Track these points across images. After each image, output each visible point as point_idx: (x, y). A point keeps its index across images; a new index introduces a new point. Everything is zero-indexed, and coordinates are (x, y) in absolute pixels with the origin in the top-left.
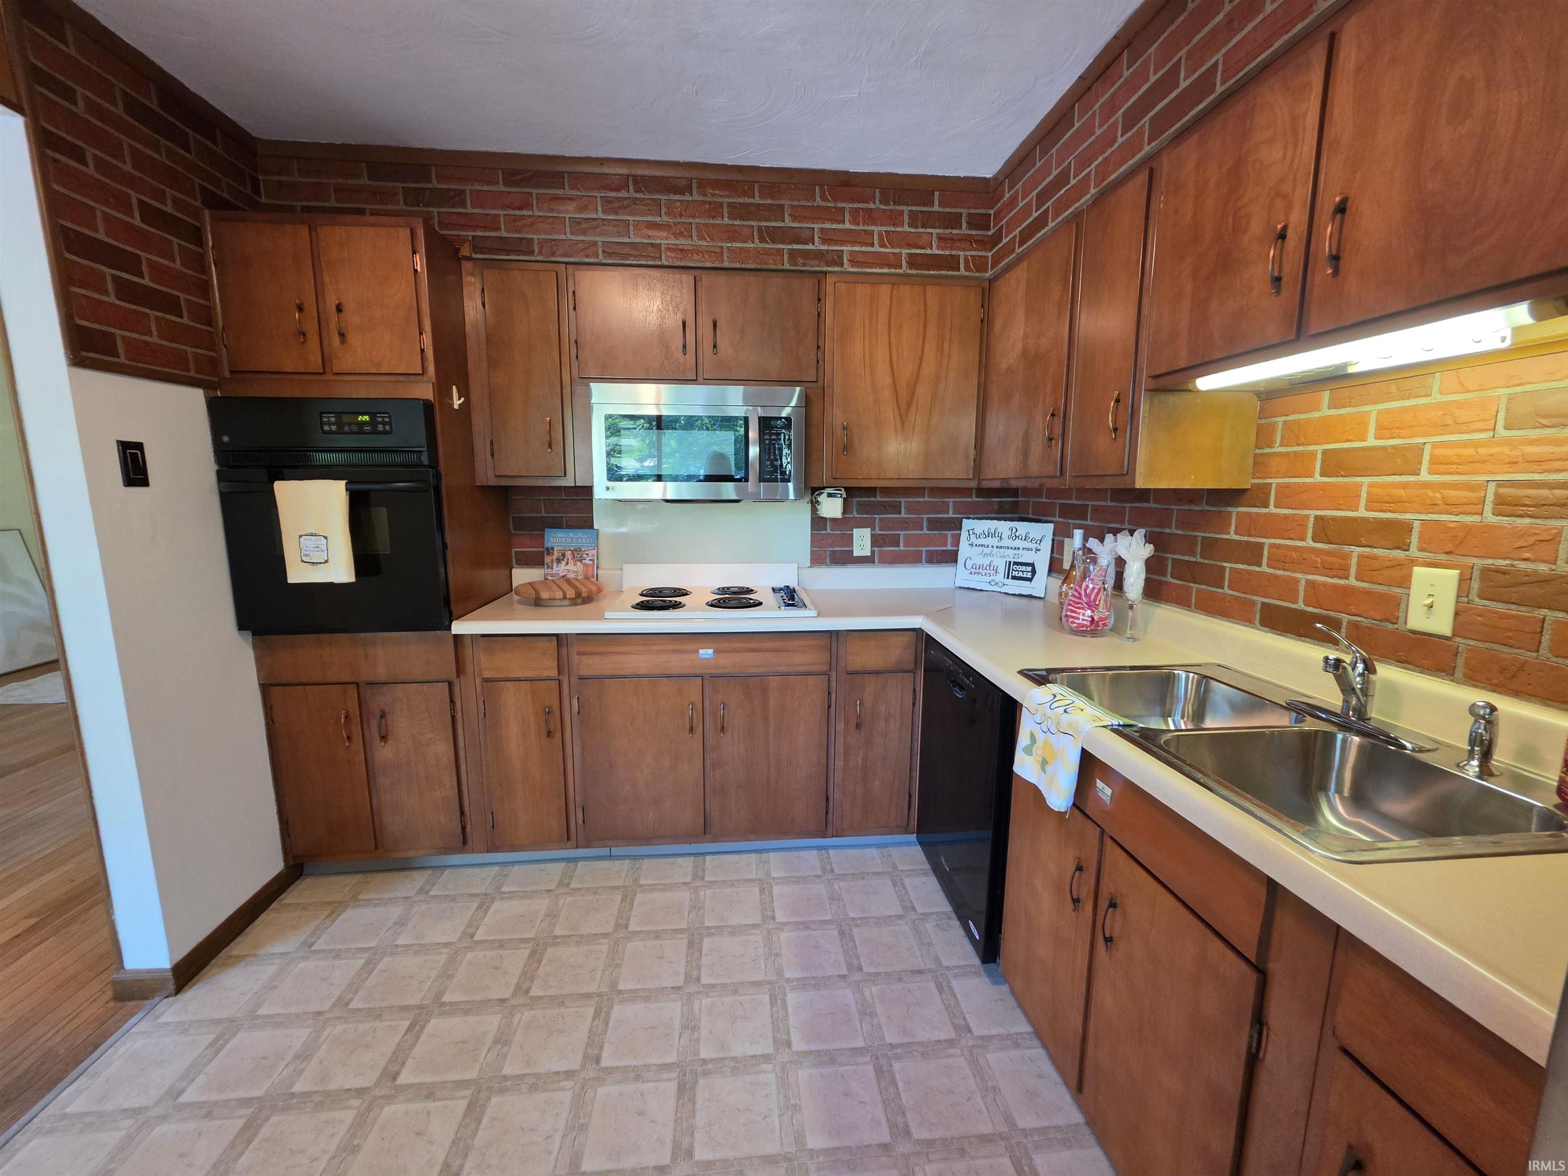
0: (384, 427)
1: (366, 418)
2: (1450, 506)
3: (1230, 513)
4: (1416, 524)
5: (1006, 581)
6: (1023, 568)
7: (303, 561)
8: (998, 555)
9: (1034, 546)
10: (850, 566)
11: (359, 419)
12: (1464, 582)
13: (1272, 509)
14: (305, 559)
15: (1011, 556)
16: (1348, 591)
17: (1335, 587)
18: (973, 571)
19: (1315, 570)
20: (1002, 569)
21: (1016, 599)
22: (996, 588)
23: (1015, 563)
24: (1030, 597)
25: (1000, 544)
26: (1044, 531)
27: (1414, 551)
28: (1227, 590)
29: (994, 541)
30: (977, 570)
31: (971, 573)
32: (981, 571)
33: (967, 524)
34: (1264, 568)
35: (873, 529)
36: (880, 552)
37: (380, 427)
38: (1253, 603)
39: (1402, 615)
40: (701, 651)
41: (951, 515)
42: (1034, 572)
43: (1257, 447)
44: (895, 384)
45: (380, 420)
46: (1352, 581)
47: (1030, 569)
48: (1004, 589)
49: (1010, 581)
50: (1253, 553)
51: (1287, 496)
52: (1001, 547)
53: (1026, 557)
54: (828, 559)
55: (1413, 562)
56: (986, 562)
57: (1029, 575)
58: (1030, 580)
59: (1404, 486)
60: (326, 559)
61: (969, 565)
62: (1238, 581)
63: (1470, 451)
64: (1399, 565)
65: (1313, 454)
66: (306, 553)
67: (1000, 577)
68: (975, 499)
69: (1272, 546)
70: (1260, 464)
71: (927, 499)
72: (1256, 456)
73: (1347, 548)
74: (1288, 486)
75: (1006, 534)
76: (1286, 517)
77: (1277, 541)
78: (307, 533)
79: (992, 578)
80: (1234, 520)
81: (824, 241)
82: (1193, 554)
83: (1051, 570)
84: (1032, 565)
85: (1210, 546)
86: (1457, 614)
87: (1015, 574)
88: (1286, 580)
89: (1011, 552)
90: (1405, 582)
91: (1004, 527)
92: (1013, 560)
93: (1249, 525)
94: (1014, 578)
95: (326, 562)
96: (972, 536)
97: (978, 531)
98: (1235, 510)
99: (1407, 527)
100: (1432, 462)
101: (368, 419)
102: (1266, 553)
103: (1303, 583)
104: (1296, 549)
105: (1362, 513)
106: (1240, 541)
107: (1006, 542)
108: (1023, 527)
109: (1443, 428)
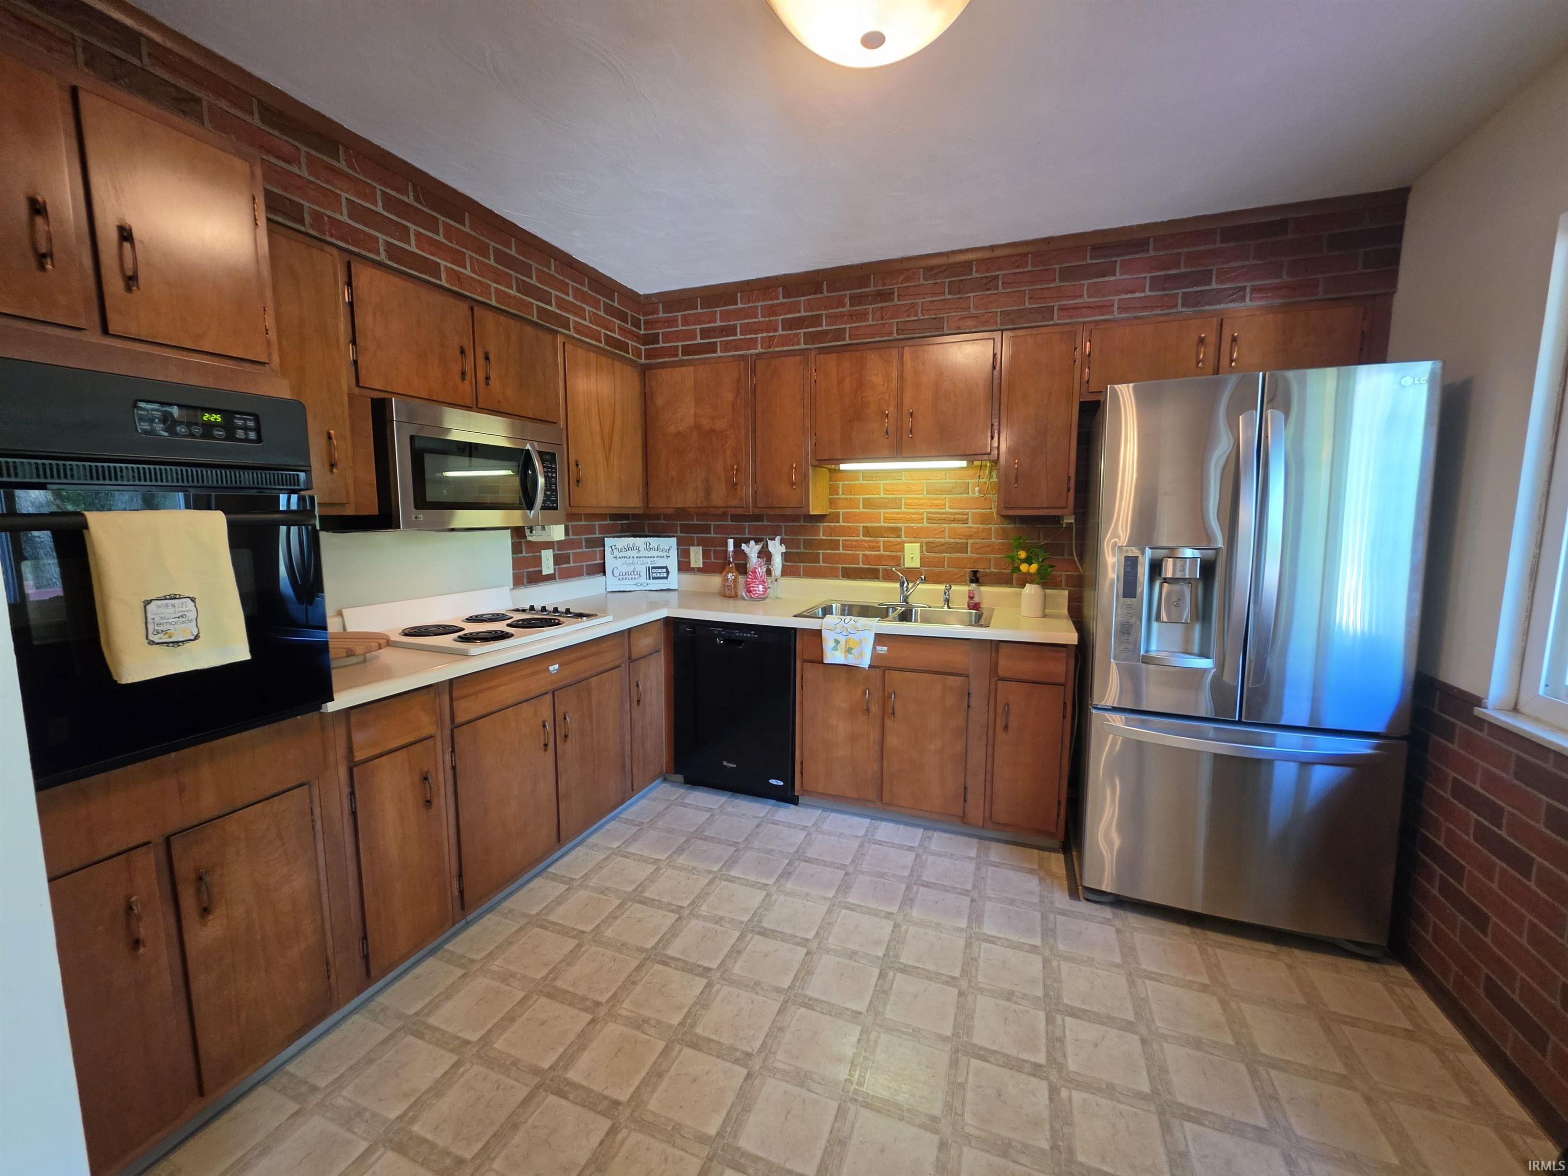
0: (246, 434)
1: (217, 418)
2: (913, 520)
3: (819, 526)
4: (903, 528)
5: (649, 582)
6: (660, 571)
7: (152, 643)
8: (639, 563)
9: (665, 554)
10: (541, 584)
11: (205, 418)
12: (921, 547)
13: (841, 523)
14: (156, 639)
15: (649, 563)
16: (881, 556)
17: (876, 556)
18: (621, 577)
19: (866, 549)
20: (644, 574)
21: (658, 593)
22: (642, 588)
23: (653, 568)
24: (668, 590)
25: (638, 555)
26: (670, 543)
27: (903, 538)
28: (822, 564)
29: (634, 553)
30: (623, 576)
31: (619, 579)
32: (627, 576)
33: (609, 542)
34: (841, 551)
35: (554, 551)
36: (559, 569)
37: (240, 434)
38: (838, 568)
39: (902, 563)
40: (551, 668)
41: (598, 535)
42: (668, 572)
43: (830, 494)
44: (602, 431)
45: (240, 423)
46: (882, 552)
47: (664, 570)
48: (648, 588)
49: (652, 581)
50: (835, 545)
51: (847, 518)
52: (640, 557)
53: (661, 563)
54: (525, 580)
55: (904, 542)
56: (630, 569)
57: (665, 575)
58: (666, 578)
59: (898, 513)
60: (195, 633)
61: (616, 573)
62: (827, 558)
63: (917, 501)
64: (899, 544)
65: (859, 499)
66: (160, 628)
67: (643, 579)
68: (609, 522)
69: (843, 540)
70: (832, 503)
71: (583, 523)
72: (830, 499)
73: (878, 539)
74: (847, 513)
75: (642, 547)
76: (849, 527)
77: (846, 538)
78: (161, 595)
79: (637, 581)
80: (821, 530)
81: (559, 307)
82: (799, 548)
83: (680, 569)
84: (666, 568)
85: (809, 544)
86: (921, 559)
87: (655, 575)
88: (853, 555)
89: (648, 560)
90: (902, 550)
91: (640, 542)
92: (651, 566)
93: (832, 531)
94: (654, 578)
95: (197, 637)
96: (615, 551)
97: (619, 546)
98: (822, 525)
99: (899, 529)
100: (905, 505)
101: (220, 420)
102: (841, 544)
103: (861, 556)
104: (856, 541)
105: (882, 524)
106: (827, 540)
107: (642, 554)
108: (654, 541)
109: (908, 492)
